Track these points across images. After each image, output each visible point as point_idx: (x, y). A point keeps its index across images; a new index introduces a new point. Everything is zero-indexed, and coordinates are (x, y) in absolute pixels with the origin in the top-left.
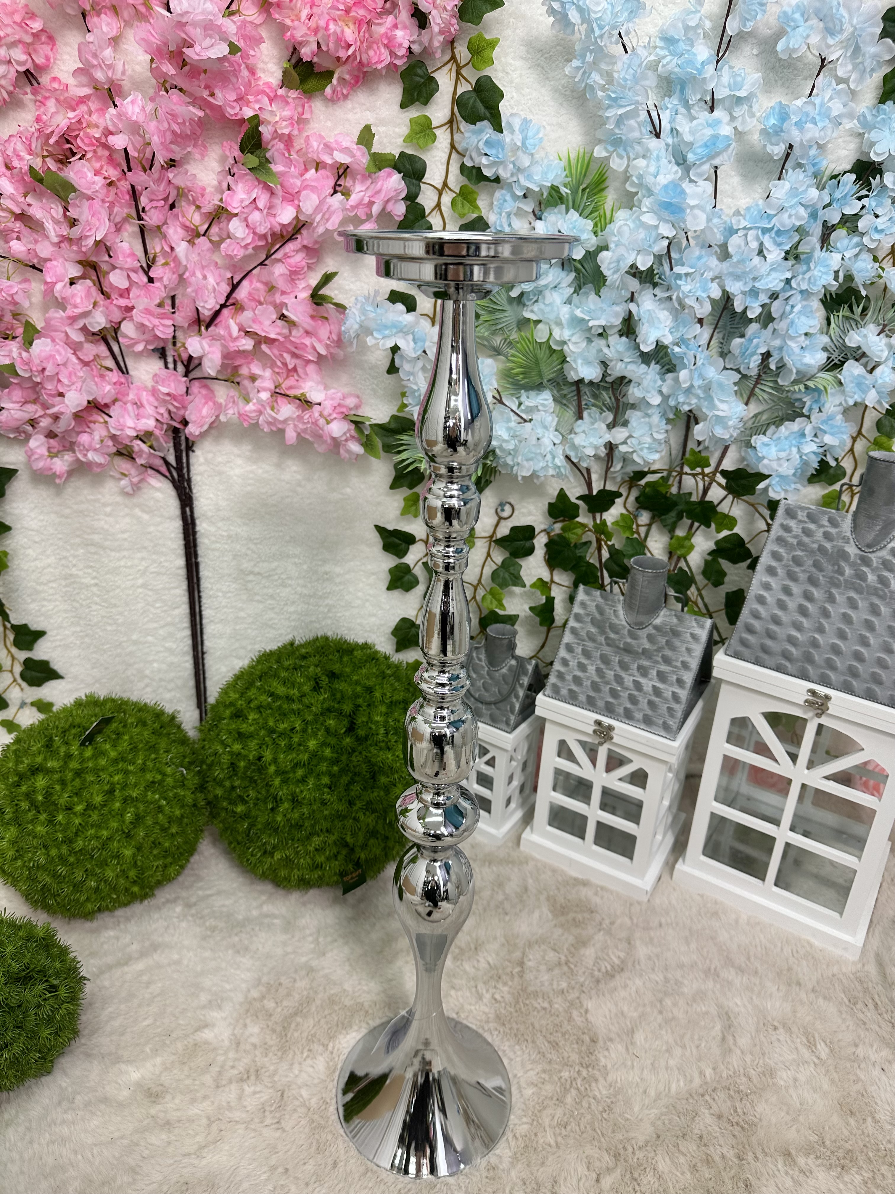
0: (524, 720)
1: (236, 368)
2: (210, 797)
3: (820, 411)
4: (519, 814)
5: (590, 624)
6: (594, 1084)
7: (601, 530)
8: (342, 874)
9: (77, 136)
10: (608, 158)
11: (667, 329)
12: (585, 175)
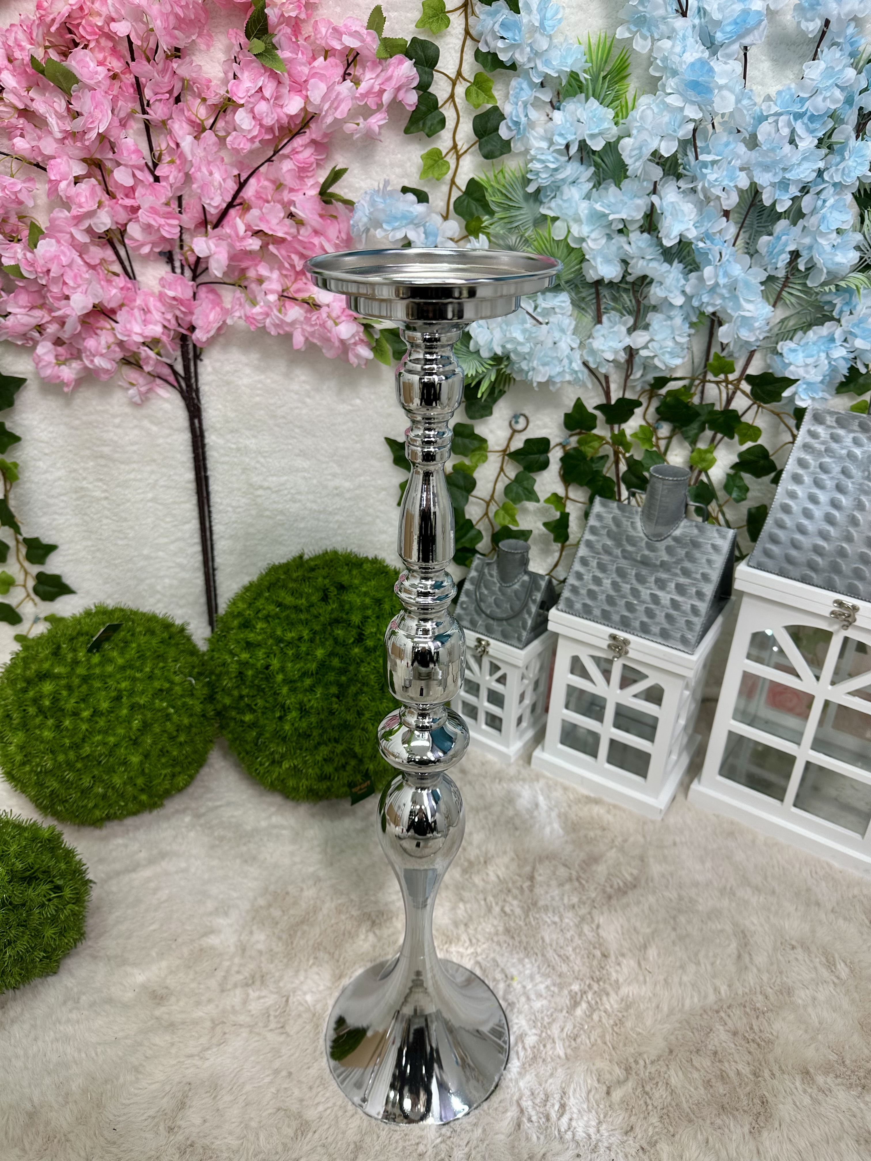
0: (536, 637)
1: (243, 271)
2: (219, 707)
3: (851, 313)
4: (530, 734)
5: (605, 537)
6: (605, 998)
7: (619, 440)
8: (351, 785)
9: (79, 24)
11: (692, 223)
12: (606, 62)
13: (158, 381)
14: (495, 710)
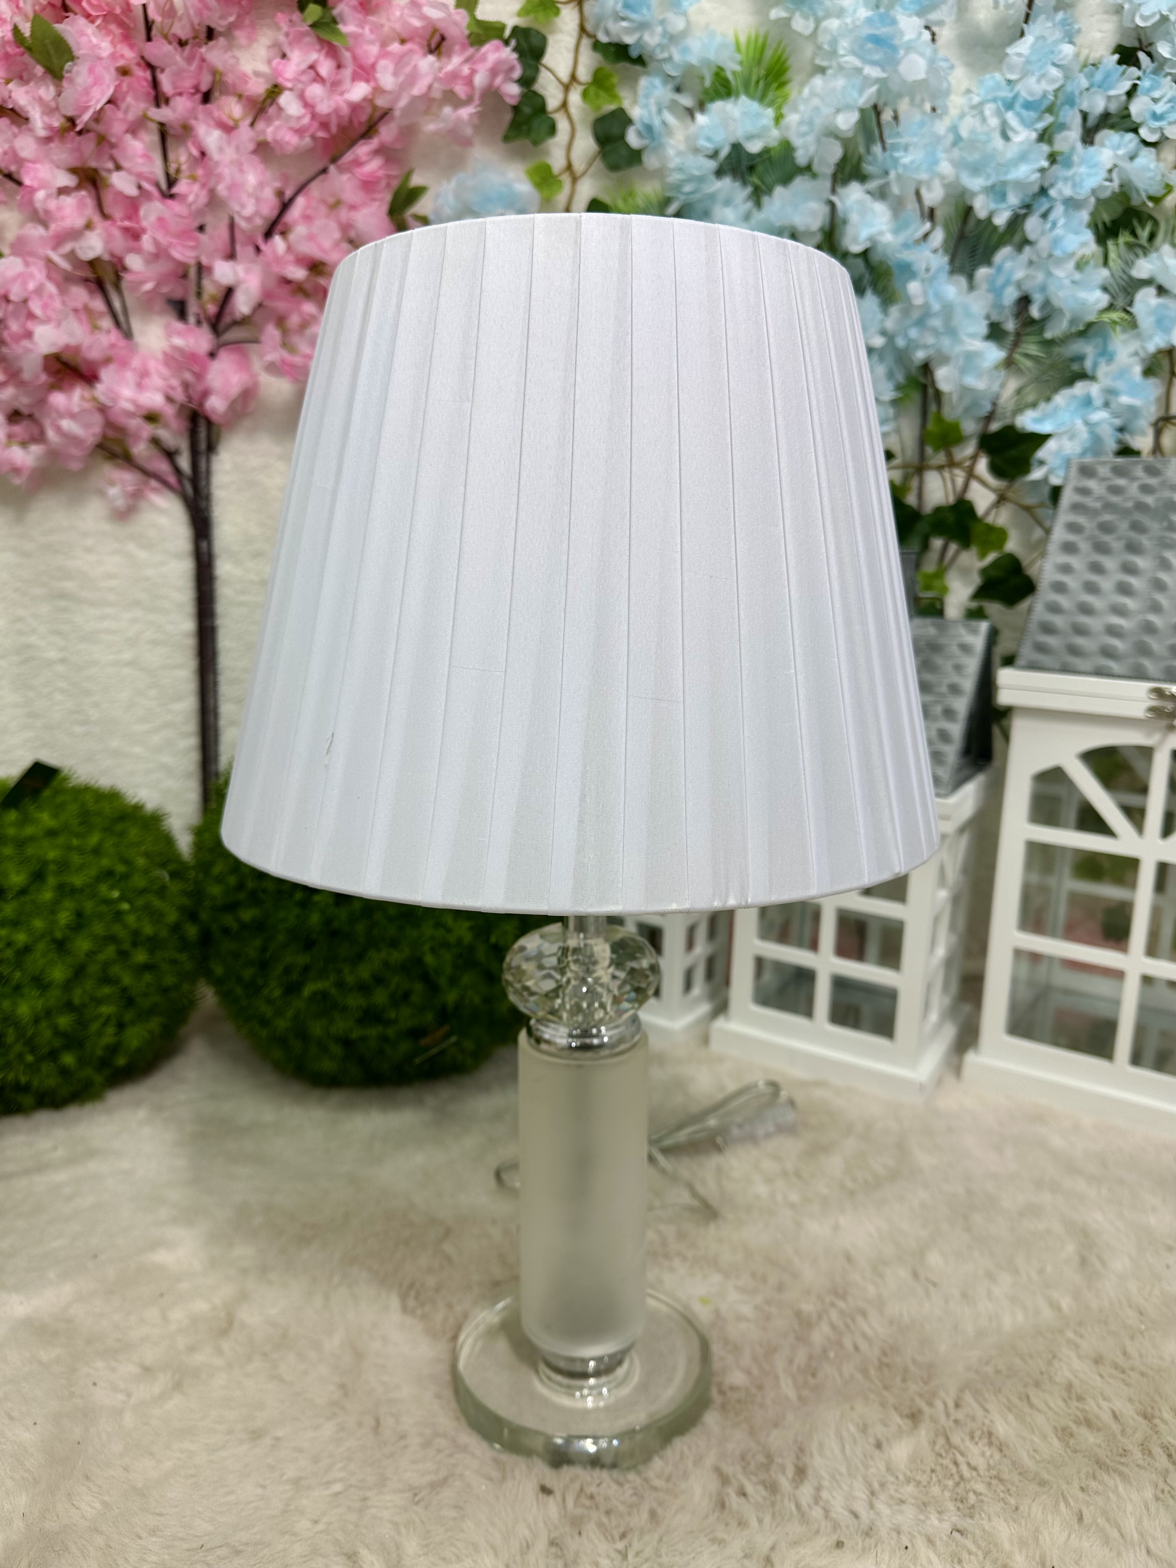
3: (1109, 364)
10: (788, 20)
11: (885, 227)
12: (759, 62)
13: (154, 483)
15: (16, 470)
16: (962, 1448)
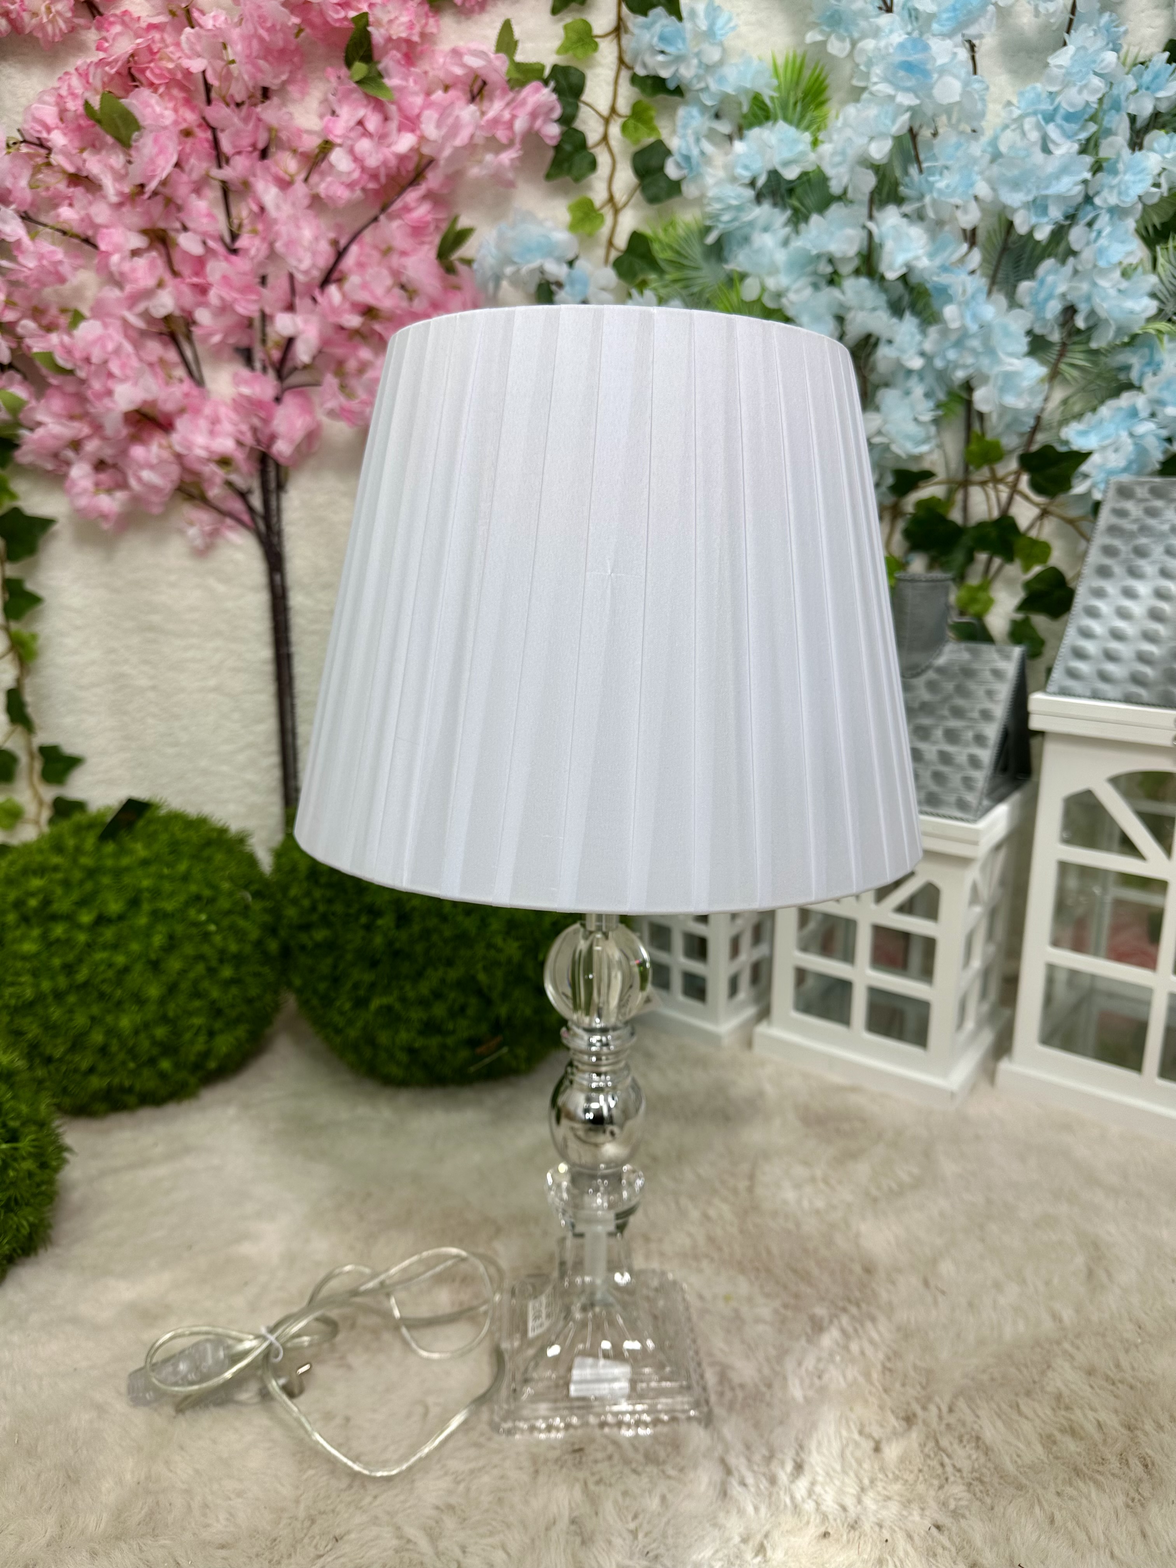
3: (1155, 374)
10: (824, 44)
11: (922, 252)
12: (797, 84)
13: (229, 521)
14: (695, 967)
15: (104, 516)
16: (950, 1450)
